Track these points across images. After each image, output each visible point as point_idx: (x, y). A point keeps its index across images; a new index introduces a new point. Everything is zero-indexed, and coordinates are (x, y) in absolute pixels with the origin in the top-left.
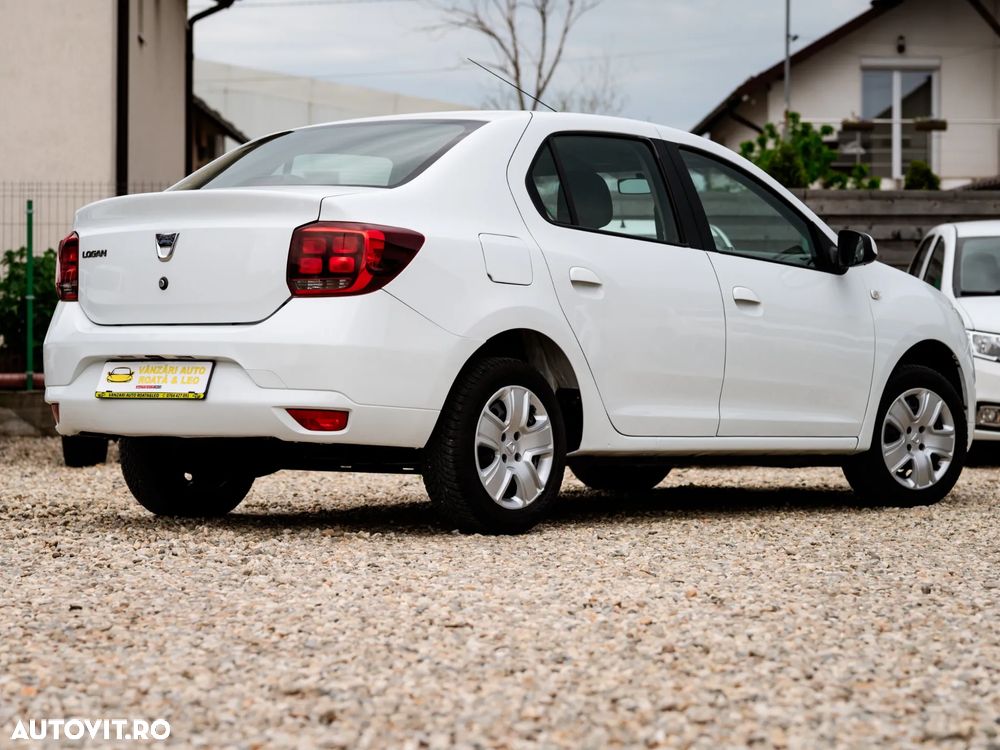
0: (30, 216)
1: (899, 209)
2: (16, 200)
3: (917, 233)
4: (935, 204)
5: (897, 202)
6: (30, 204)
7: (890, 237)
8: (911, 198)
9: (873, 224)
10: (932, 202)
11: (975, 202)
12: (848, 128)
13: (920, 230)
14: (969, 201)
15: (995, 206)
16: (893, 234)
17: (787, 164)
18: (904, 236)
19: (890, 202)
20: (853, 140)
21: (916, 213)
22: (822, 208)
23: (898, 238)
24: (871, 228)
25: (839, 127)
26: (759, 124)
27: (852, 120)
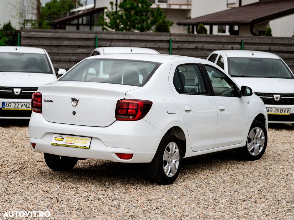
1: (197, 39)
3: (202, 47)
4: (208, 38)
5: (197, 37)
7: (195, 48)
8: (201, 36)
9: (190, 44)
10: (207, 38)
11: (219, 38)
13: (203, 46)
14: (218, 38)
15: (225, 39)
16: (195, 47)
17: (164, 24)
18: (199, 47)
19: (195, 38)
21: (202, 41)
22: (175, 39)
23: (197, 48)
24: (189, 45)
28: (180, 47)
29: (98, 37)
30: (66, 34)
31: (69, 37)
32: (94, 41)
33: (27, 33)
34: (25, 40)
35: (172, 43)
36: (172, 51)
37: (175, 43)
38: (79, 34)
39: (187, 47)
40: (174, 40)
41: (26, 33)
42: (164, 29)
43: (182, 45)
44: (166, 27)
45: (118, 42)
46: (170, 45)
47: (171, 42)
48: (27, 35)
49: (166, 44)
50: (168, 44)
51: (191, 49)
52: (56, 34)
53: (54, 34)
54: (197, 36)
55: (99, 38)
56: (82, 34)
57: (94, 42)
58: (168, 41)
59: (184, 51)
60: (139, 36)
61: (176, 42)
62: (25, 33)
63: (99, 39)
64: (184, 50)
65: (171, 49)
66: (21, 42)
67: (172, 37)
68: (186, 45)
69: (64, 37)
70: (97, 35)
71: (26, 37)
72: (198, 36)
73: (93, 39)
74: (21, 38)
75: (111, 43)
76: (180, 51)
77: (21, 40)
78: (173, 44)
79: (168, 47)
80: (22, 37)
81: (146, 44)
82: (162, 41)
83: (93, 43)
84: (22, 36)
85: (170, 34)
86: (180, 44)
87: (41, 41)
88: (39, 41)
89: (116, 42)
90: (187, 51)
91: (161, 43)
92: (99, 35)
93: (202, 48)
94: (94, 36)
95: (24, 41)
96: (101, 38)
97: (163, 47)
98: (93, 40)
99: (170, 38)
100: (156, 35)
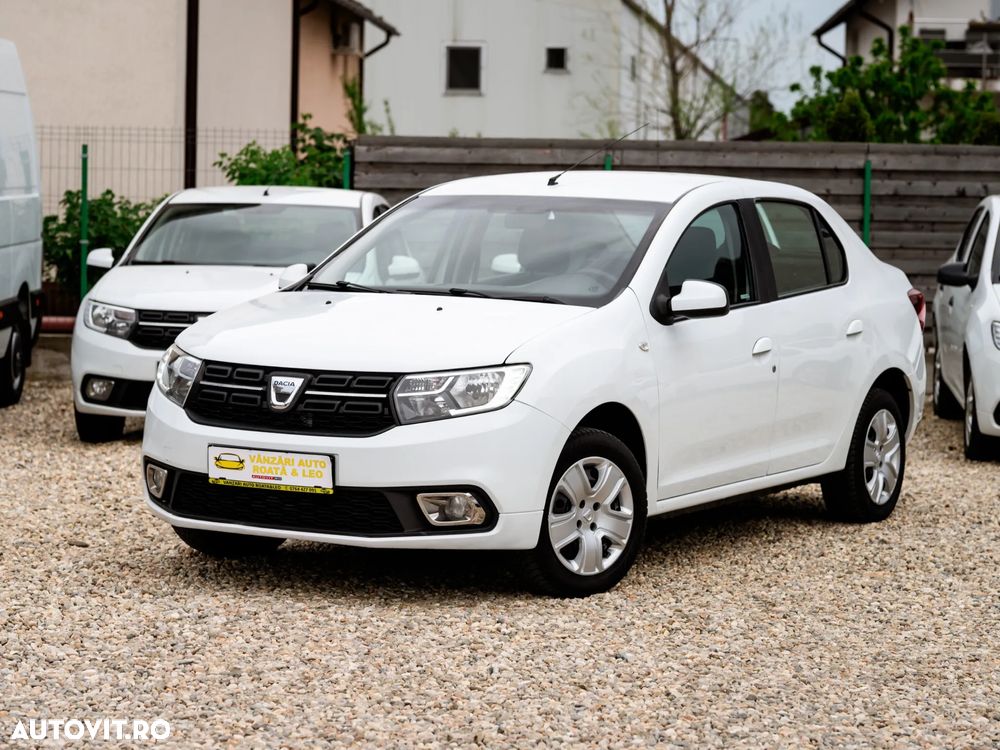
0: (85, 161)
1: (964, 165)
2: (72, 144)
3: (983, 190)
5: (963, 157)
6: (85, 148)
7: (955, 194)
8: (977, 154)
9: (939, 180)
10: (999, 158)
12: (975, 29)
13: (985, 187)
16: (958, 191)
18: (969, 192)
19: (955, 158)
20: (981, 40)
21: (982, 169)
22: (885, 163)
23: (962, 194)
24: (935, 184)
25: (966, 27)
26: (886, 20)
27: (979, 20)
28: (902, 191)
29: (613, 161)
30: (504, 151)
31: (516, 162)
33: (376, 149)
34: (367, 173)
35: (873, 177)
36: (873, 205)
37: (882, 179)
38: (548, 151)
39: (927, 193)
40: (881, 167)
41: (372, 148)
42: (851, 130)
43: (910, 184)
44: (856, 124)
46: (864, 186)
47: (868, 174)
48: (375, 155)
49: (851, 183)
50: (858, 182)
51: (940, 197)
52: (470, 153)
54: (963, 154)
55: (617, 162)
56: (558, 152)
58: (860, 173)
59: (918, 206)
60: (756, 154)
61: (890, 174)
62: (368, 150)
64: (917, 202)
65: (867, 198)
66: (356, 178)
67: (871, 158)
68: (924, 186)
69: (499, 161)
70: (611, 153)
71: (371, 163)
72: (968, 154)
73: (595, 166)
74: (357, 166)
76: (900, 205)
77: (356, 172)
78: (878, 182)
79: (859, 191)
80: (359, 163)
82: (836, 172)
84: (357, 159)
85: (866, 148)
86: (903, 183)
87: (420, 175)
88: (416, 174)
90: (926, 207)
91: (836, 177)
92: (618, 153)
93: (981, 193)
94: (598, 158)
95: (363, 174)
96: (625, 163)
97: (841, 192)
99: (868, 162)
100: (815, 152)
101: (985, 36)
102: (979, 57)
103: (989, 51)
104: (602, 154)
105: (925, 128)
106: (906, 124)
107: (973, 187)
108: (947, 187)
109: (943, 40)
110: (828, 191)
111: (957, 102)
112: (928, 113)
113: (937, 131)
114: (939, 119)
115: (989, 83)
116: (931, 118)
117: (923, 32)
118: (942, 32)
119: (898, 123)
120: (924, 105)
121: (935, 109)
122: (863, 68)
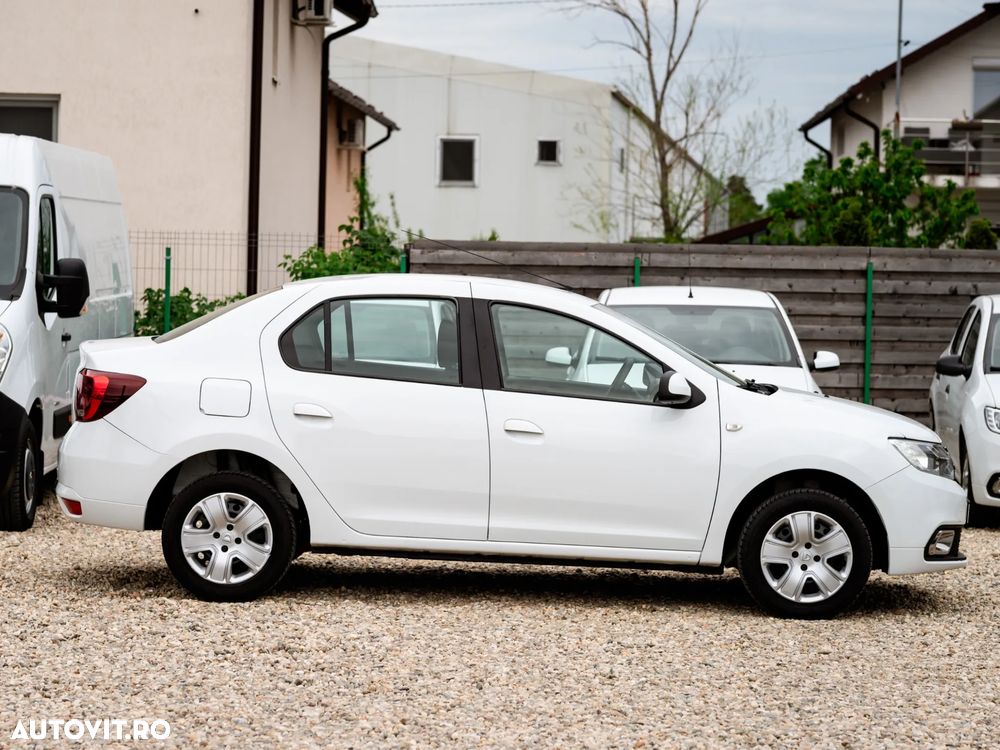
0: (168, 262)
1: (956, 266)
2: (156, 247)
3: (973, 289)
4: (990, 263)
6: (168, 251)
7: (948, 292)
8: (967, 257)
9: (932, 280)
10: (988, 261)
12: (957, 128)
13: (975, 287)
16: (950, 290)
17: (856, 222)
18: (961, 291)
19: (948, 260)
20: (964, 138)
21: (973, 271)
22: (885, 265)
23: (954, 293)
24: (930, 284)
25: (950, 126)
26: (873, 120)
27: (962, 119)
28: (901, 291)
29: (641, 262)
30: (544, 254)
32: (629, 274)
33: (429, 252)
35: (874, 278)
36: (875, 303)
37: (883, 279)
38: (583, 254)
39: (923, 292)
40: (881, 268)
41: (426, 251)
42: (855, 236)
43: (907, 284)
44: (860, 230)
45: (703, 277)
46: (867, 286)
47: (870, 274)
48: (425, 259)
49: (855, 283)
50: (861, 282)
51: (935, 296)
53: (510, 254)
54: (955, 257)
55: (645, 264)
56: (592, 255)
57: (631, 277)
58: (863, 273)
59: (916, 304)
60: (770, 257)
61: (889, 275)
62: (422, 253)
63: (642, 269)
64: (914, 300)
65: (869, 297)
67: (873, 260)
68: (919, 286)
69: (539, 263)
70: (639, 255)
71: (424, 264)
72: (960, 256)
73: (626, 267)
74: (412, 267)
75: (682, 278)
76: (899, 303)
78: (879, 281)
79: (862, 290)
80: (413, 264)
81: (793, 281)
82: (842, 273)
83: (628, 280)
84: (411, 261)
85: (868, 252)
86: (901, 283)
89: (695, 276)
90: (922, 304)
91: (841, 278)
92: (646, 256)
93: (973, 293)
94: (629, 260)
96: (652, 265)
97: (846, 291)
98: (629, 271)
99: (869, 264)
100: (822, 255)
101: (968, 135)
102: (961, 155)
103: (971, 149)
104: (632, 256)
105: (912, 225)
106: (894, 222)
107: (964, 286)
108: (941, 287)
109: (927, 138)
110: (834, 290)
111: (939, 200)
112: (915, 210)
113: (923, 228)
114: (926, 217)
115: (972, 179)
116: (917, 215)
117: (908, 130)
118: (926, 131)
119: (886, 220)
120: (910, 203)
121: (921, 206)
122: (852, 170)
